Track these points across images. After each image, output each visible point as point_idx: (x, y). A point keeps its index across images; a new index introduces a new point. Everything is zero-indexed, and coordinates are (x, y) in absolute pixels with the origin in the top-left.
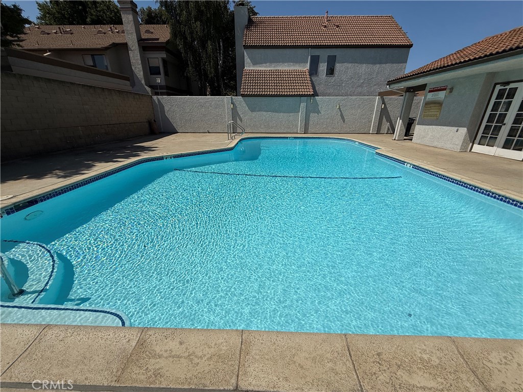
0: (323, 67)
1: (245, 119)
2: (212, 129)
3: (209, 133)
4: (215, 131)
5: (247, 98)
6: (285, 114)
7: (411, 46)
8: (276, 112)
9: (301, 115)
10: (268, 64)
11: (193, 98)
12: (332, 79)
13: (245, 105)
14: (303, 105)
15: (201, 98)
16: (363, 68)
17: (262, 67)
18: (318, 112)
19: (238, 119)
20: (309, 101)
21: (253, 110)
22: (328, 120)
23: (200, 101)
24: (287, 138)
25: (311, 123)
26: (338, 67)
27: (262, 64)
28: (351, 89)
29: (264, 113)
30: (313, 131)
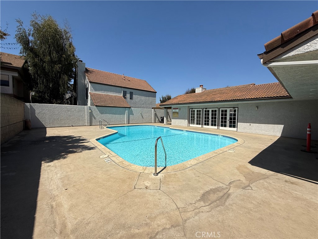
0: (128, 96)
1: (97, 118)
2: (75, 124)
3: (73, 126)
4: (77, 125)
5: (99, 107)
6: (119, 115)
7: (156, 92)
8: (114, 114)
9: (126, 116)
10: (103, 91)
11: (62, 106)
12: (132, 101)
13: (97, 111)
14: (127, 111)
15: (69, 106)
16: (143, 98)
17: (100, 92)
18: (133, 114)
19: (93, 118)
20: (129, 110)
21: (102, 113)
22: (137, 118)
23: (68, 107)
24: (124, 126)
25: (130, 119)
26: (134, 96)
27: (99, 91)
28: (140, 105)
29: (108, 115)
30: (131, 123)
